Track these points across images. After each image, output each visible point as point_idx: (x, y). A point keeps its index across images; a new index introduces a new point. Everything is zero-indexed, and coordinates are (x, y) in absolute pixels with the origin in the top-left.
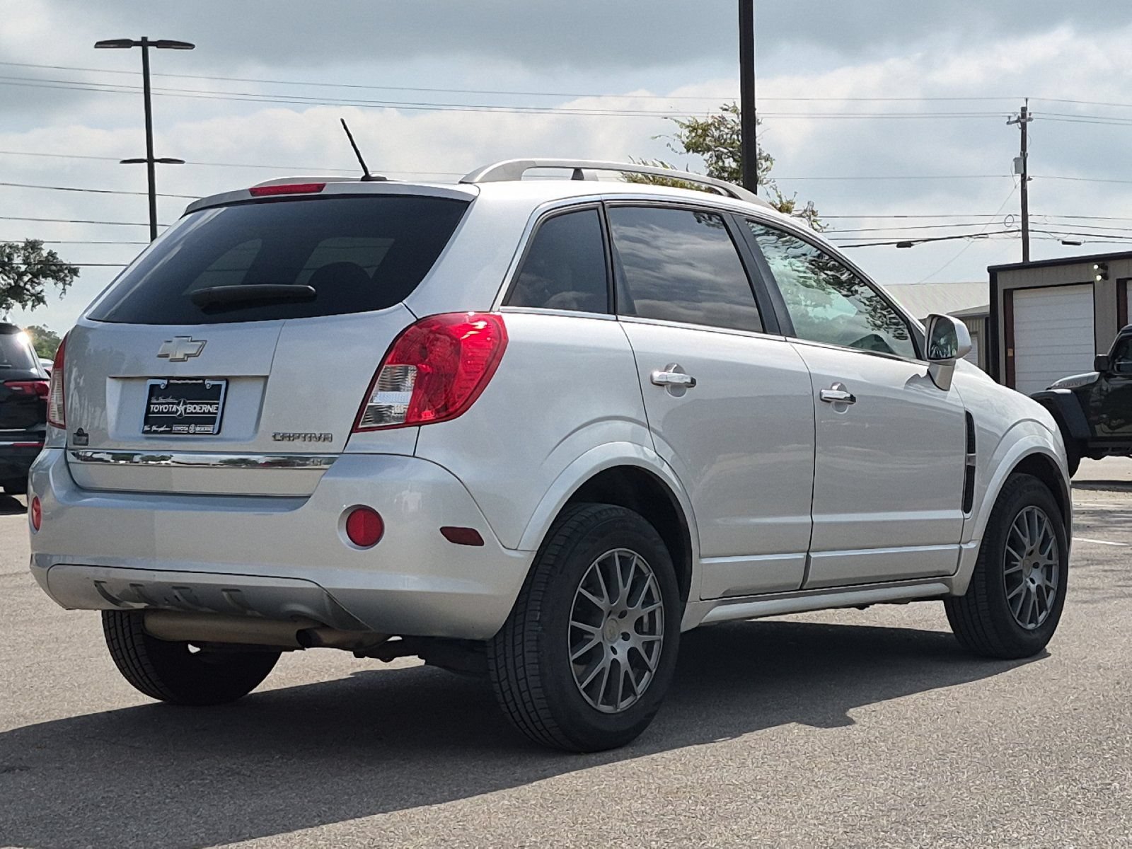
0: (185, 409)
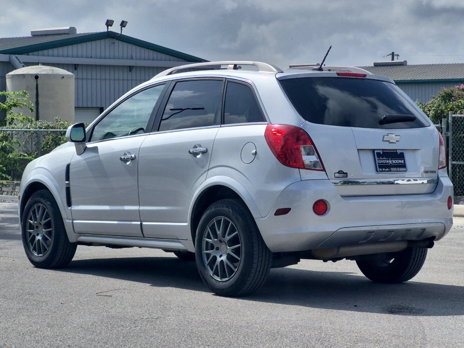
0: (392, 162)
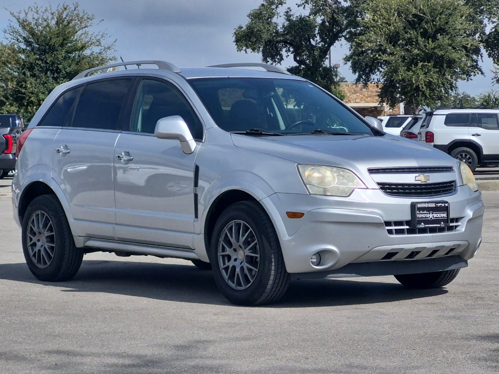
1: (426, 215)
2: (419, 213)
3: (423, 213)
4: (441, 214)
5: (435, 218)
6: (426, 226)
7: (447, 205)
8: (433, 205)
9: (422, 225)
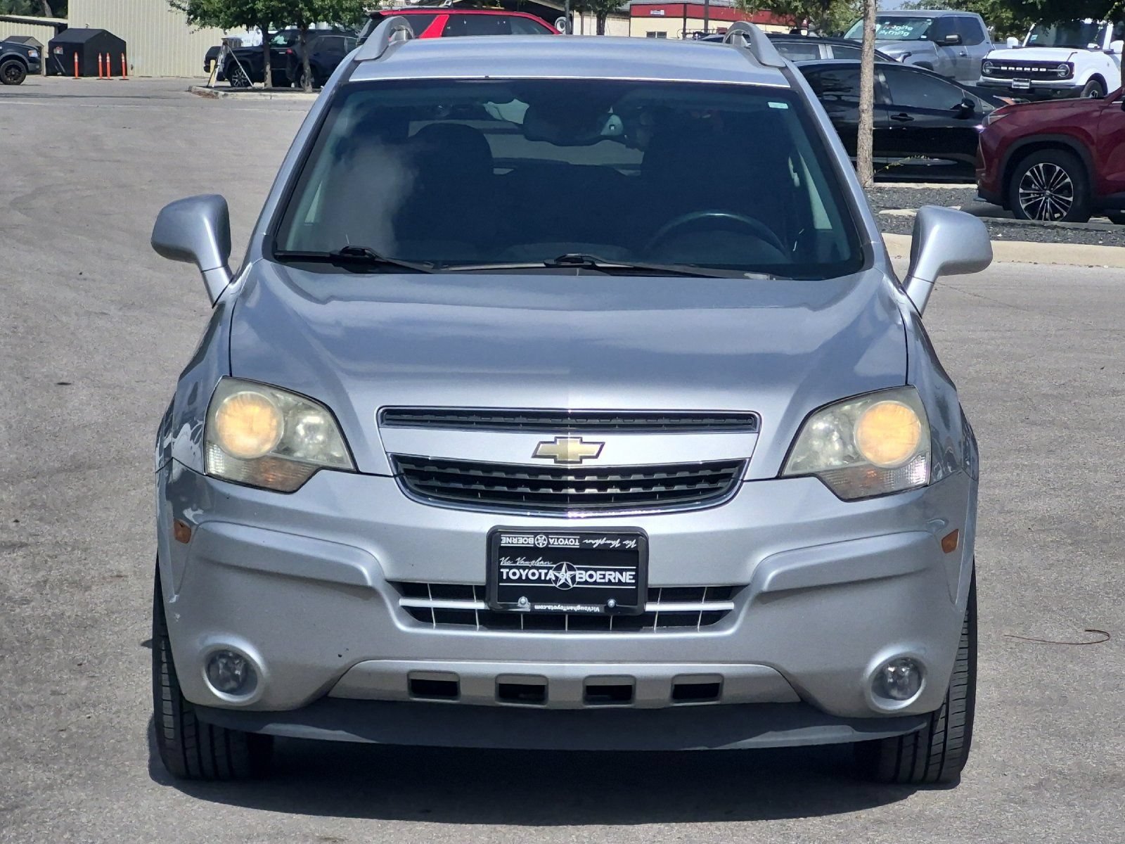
1: (543, 572)
2: (509, 564)
3: (527, 564)
4: (608, 573)
5: (579, 583)
6: (537, 607)
7: (631, 544)
8: (573, 543)
9: (524, 604)
